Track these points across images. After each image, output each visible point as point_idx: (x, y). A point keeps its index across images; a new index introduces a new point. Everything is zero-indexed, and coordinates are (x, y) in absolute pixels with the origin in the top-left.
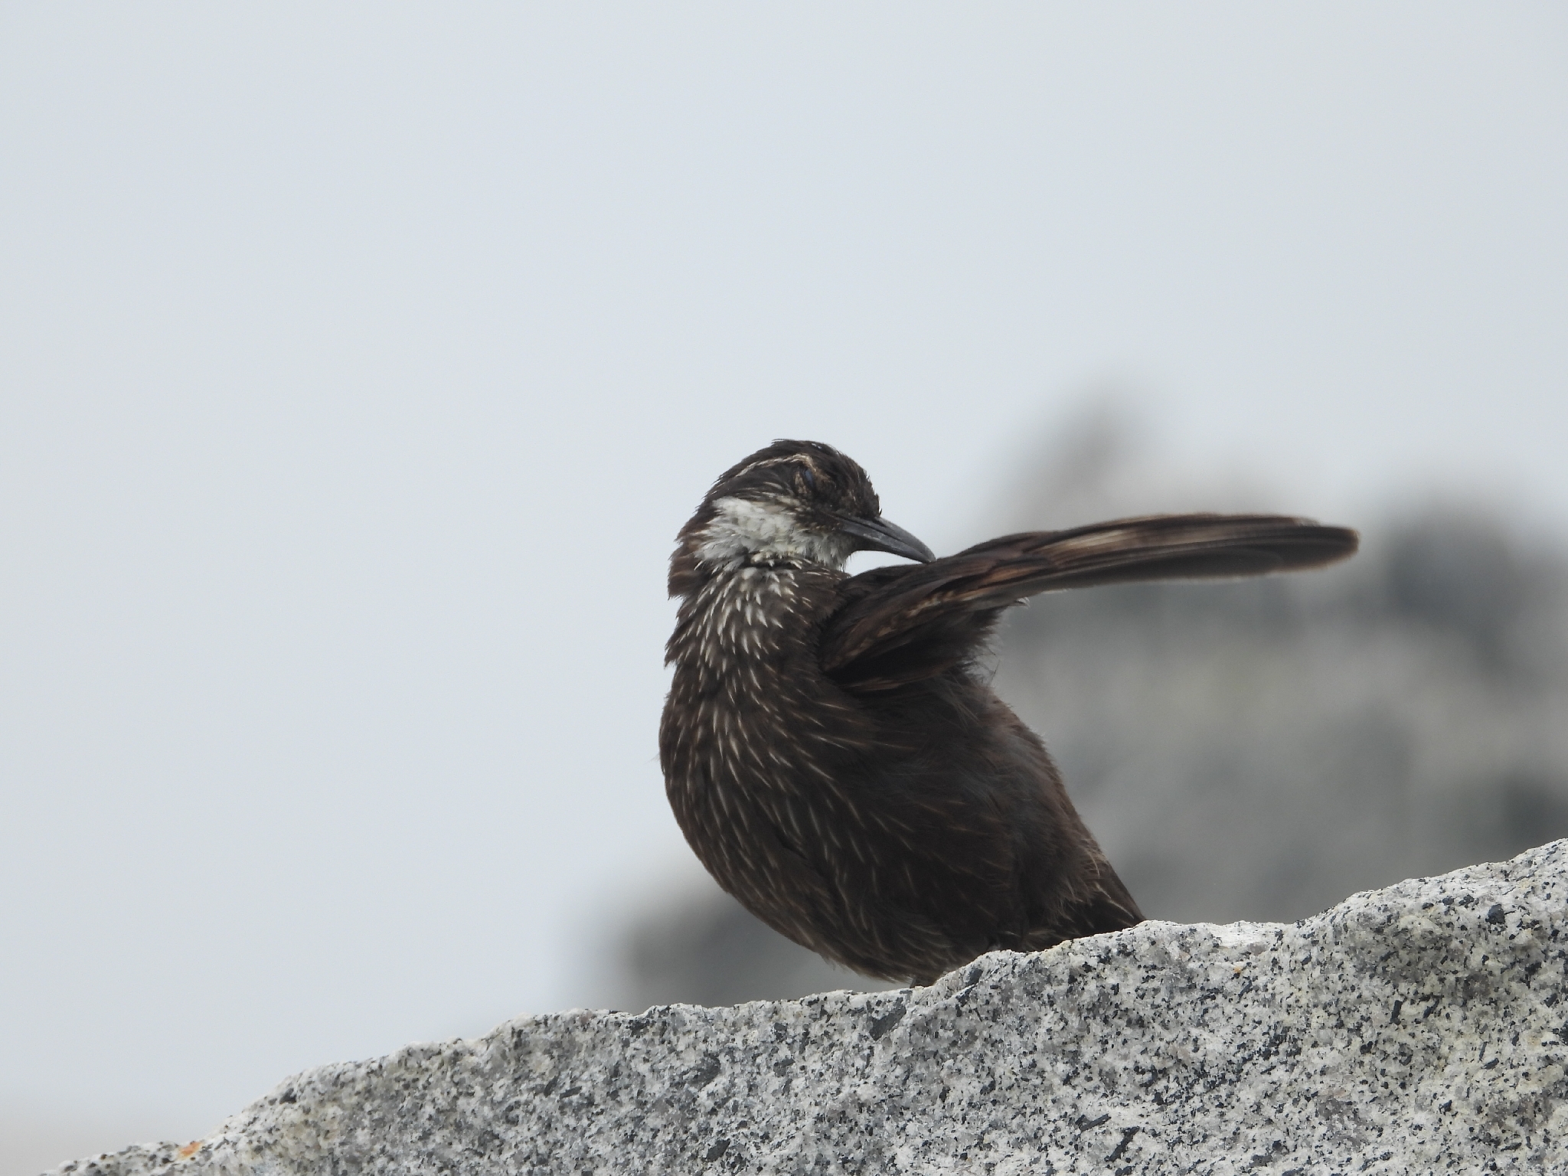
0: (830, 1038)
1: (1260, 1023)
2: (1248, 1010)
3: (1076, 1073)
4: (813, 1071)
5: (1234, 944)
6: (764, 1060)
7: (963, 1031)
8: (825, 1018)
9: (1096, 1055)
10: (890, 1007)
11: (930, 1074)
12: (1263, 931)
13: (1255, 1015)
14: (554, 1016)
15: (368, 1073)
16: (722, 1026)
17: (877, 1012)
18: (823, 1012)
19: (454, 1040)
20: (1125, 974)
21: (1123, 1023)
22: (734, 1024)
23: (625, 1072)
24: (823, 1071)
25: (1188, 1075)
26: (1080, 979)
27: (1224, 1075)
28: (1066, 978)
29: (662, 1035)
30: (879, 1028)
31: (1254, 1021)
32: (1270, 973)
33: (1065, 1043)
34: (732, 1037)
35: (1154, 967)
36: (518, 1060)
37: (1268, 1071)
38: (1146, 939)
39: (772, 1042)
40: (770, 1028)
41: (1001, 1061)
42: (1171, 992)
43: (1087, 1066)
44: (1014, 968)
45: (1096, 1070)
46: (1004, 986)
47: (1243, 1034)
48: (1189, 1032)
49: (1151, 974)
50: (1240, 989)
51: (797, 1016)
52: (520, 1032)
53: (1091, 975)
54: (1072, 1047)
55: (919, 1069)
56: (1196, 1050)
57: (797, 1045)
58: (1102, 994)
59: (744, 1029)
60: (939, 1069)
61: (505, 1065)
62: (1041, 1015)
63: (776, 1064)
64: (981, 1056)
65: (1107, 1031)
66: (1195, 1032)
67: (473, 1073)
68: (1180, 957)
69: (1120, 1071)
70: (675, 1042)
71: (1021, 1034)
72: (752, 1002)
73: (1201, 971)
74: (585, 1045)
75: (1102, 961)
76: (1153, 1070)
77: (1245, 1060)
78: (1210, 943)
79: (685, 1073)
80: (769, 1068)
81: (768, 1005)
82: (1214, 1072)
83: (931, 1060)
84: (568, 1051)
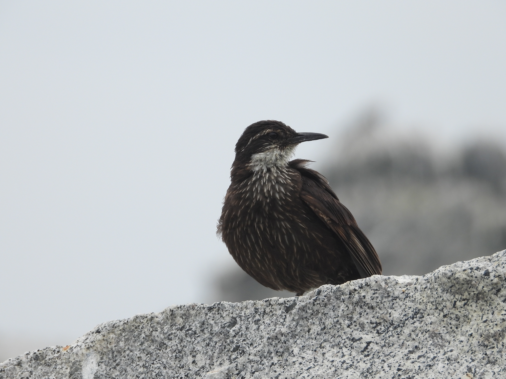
0: (272, 313)
1: (411, 308)
2: (407, 304)
3: (351, 324)
4: (267, 323)
5: (403, 282)
6: (251, 320)
7: (315, 310)
8: (271, 306)
9: (358, 318)
10: (292, 302)
11: (305, 324)
12: (411, 278)
13: (409, 305)
14: (183, 305)
15: (124, 324)
16: (237, 309)
17: (287, 304)
18: (270, 304)
19: (151, 313)
20: (367, 292)
21: (366, 308)
22: (241, 308)
23: (207, 323)
24: (270, 323)
25: (387, 324)
26: (353, 294)
27: (399, 324)
28: (348, 293)
29: (218, 312)
30: (288, 309)
31: (409, 307)
32: (414, 292)
33: (348, 314)
34: (241, 312)
35: (377, 290)
36: (172, 319)
37: (413, 323)
38: (374, 281)
39: (253, 314)
40: (253, 309)
41: (327, 320)
42: (382, 298)
43: (355, 322)
44: (331, 290)
45: (358, 322)
46: (328, 296)
47: (405, 311)
48: (388, 311)
49: (375, 292)
50: (404, 297)
51: (262, 305)
52: (173, 310)
53: (356, 292)
54: (350, 316)
55: (301, 322)
56: (390, 316)
57: (262, 315)
58: (360, 298)
59: (245, 310)
60: (307, 322)
61: (168, 321)
62: (340, 305)
63: (255, 321)
64: (321, 318)
65: (361, 311)
66: (390, 311)
67: (157, 324)
68: (385, 286)
69: (366, 323)
70: (222, 314)
71: (334, 311)
72: (247, 301)
73: (392, 291)
74: (193, 315)
75: (360, 288)
76: (376, 323)
77: (406, 320)
78: (395, 282)
79: (225, 324)
80: (253, 322)
81: (252, 302)
82: (396, 323)
83: (305, 320)
84: (188, 317)
